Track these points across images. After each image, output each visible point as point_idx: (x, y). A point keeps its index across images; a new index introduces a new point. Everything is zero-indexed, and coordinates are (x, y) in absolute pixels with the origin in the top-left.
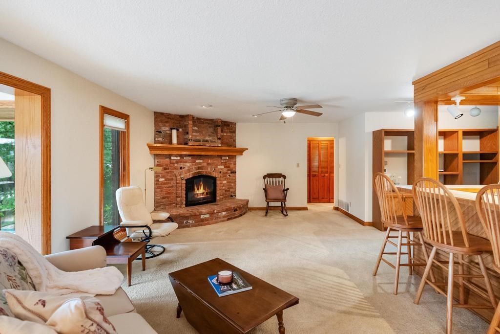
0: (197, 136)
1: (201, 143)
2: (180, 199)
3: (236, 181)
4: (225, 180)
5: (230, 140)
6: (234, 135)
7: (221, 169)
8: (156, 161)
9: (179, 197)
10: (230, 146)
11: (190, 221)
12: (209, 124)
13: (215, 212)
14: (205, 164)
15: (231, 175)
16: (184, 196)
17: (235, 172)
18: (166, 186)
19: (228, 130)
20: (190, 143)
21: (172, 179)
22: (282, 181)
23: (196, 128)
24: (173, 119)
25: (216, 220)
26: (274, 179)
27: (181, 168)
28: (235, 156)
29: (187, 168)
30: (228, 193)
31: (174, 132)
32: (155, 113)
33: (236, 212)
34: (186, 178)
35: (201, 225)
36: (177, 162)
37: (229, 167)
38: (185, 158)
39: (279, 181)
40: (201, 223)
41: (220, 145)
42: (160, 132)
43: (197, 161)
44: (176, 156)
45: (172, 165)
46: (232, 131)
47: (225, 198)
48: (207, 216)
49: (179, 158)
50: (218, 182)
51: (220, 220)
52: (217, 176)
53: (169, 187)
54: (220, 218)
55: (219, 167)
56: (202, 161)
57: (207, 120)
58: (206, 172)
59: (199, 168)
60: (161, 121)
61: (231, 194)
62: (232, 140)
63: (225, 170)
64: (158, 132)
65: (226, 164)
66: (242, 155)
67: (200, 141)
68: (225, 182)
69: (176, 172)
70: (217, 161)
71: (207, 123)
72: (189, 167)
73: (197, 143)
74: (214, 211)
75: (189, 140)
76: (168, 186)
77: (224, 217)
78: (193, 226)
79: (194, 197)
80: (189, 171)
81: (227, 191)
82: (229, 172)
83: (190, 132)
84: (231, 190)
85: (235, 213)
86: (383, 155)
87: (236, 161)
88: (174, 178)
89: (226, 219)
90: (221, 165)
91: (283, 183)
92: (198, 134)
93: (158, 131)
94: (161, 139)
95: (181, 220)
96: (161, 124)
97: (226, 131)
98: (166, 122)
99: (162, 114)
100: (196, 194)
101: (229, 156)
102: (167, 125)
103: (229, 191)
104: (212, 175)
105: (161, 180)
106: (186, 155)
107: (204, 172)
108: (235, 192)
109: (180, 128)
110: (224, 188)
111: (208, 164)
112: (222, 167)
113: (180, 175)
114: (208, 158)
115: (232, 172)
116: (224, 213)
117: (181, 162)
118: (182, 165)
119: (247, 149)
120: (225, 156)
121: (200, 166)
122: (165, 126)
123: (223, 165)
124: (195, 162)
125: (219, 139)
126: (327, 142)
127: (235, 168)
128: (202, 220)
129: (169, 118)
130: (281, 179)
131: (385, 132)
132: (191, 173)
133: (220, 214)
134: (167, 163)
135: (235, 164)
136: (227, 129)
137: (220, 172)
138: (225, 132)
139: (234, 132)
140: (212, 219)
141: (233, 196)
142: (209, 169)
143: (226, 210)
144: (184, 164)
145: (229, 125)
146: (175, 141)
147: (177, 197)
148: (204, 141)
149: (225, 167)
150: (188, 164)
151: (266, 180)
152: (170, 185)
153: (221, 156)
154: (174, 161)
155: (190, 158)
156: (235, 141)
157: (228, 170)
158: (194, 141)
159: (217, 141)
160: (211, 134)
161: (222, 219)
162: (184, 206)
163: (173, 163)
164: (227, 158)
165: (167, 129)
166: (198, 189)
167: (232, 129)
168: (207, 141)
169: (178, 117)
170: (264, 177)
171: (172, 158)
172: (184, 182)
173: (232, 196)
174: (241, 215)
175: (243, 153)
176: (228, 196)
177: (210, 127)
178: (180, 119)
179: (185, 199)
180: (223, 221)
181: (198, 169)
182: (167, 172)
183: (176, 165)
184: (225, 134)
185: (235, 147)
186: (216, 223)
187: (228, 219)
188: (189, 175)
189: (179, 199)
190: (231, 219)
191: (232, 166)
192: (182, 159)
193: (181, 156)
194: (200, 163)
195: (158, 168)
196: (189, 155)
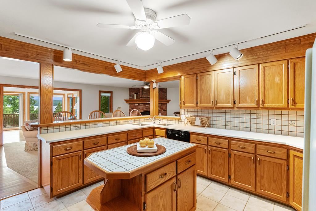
6: (165, 94)
8: (130, 105)
10: (163, 99)
15: (164, 112)
17: (166, 111)
20: (141, 99)
23: (145, 93)
24: (136, 90)
27: (139, 108)
28: (166, 103)
29: (141, 108)
31: (135, 95)
32: (129, 89)
36: (137, 106)
37: (162, 108)
43: (146, 106)
44: (136, 103)
59: (147, 108)
62: (164, 96)
64: (130, 95)
67: (145, 98)
72: (143, 108)
80: (142, 109)
83: (141, 95)
87: (166, 106)
94: (131, 98)
96: (131, 92)
97: (161, 92)
99: (132, 89)
101: (162, 103)
102: (134, 92)
106: (141, 103)
115: (164, 111)
118: (139, 107)
119: (171, 100)
122: (133, 93)
124: (145, 106)
127: (166, 109)
129: (134, 90)
139: (166, 93)
145: (162, 90)
146: (135, 98)
150: (142, 107)
156: (166, 97)
157: (162, 110)
158: (143, 98)
163: (136, 106)
164: (161, 104)
170: (174, 113)
171: (135, 104)
175: (170, 102)
183: (137, 107)
184: (160, 94)
185: (166, 99)
191: (164, 108)
192: (139, 105)
193: (138, 104)
194: (147, 106)
195: (130, 108)
196: (143, 103)
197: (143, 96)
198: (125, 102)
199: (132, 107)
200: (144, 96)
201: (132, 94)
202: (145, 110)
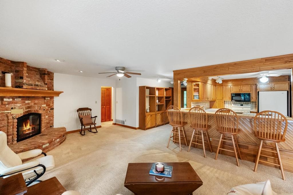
0: (29, 81)
1: (33, 87)
3: (53, 115)
4: (47, 115)
7: (44, 107)
9: (11, 135)
10: (51, 90)
12: (36, 71)
13: (53, 140)
14: (33, 104)
15: (51, 111)
16: (16, 133)
17: (53, 109)
19: (49, 78)
20: (25, 87)
21: (3, 120)
22: (89, 112)
24: (4, 63)
25: (53, 147)
26: (84, 112)
27: (12, 109)
28: (53, 97)
29: (17, 108)
30: (48, 125)
34: (18, 117)
36: (9, 103)
37: (49, 105)
38: (16, 100)
39: (87, 113)
41: (46, 89)
43: (27, 102)
44: (9, 98)
45: (3, 106)
47: (47, 128)
48: (48, 145)
49: (11, 100)
50: (43, 117)
51: (55, 146)
52: (42, 113)
54: (55, 144)
55: (43, 106)
56: (30, 102)
57: (34, 68)
58: (34, 111)
59: (29, 107)
61: (50, 125)
62: (51, 85)
63: (47, 108)
65: (48, 103)
66: (59, 96)
67: (32, 85)
68: (47, 117)
70: (41, 101)
71: (34, 70)
72: (19, 107)
73: (30, 87)
75: (24, 84)
77: (58, 142)
79: (23, 133)
82: (50, 109)
83: (25, 77)
84: (51, 122)
85: (63, 138)
86: (146, 97)
87: (53, 101)
88: (6, 118)
90: (44, 104)
92: (30, 79)
100: (24, 131)
101: (50, 97)
103: (49, 123)
106: (17, 97)
107: (33, 110)
108: (53, 124)
109: (11, 72)
110: (46, 121)
111: (35, 104)
112: (45, 105)
113: (12, 115)
114: (35, 99)
115: (51, 109)
116: (58, 140)
117: (12, 103)
118: (13, 106)
119: (63, 92)
120: (48, 97)
121: (28, 105)
123: (46, 104)
124: (24, 102)
125: (46, 84)
126: (104, 89)
127: (53, 105)
130: (88, 111)
131: (146, 87)
133: (56, 141)
135: (53, 103)
137: (44, 110)
139: (53, 80)
142: (36, 108)
143: (59, 137)
144: (15, 105)
147: (9, 135)
148: (35, 85)
149: (47, 106)
150: (19, 105)
153: (44, 98)
154: (6, 103)
155: (20, 99)
156: (53, 86)
158: (28, 85)
159: (44, 86)
160: (39, 80)
161: (57, 144)
162: (16, 142)
163: (5, 105)
164: (49, 99)
166: (26, 126)
167: (51, 77)
168: (37, 85)
169: (10, 62)
170: (78, 111)
171: (5, 100)
172: (16, 121)
173: (51, 127)
174: (65, 139)
176: (49, 127)
177: (37, 74)
179: (16, 136)
180: (57, 146)
181: (28, 109)
183: (7, 106)
185: (53, 90)
187: (60, 144)
188: (20, 114)
190: (62, 142)
191: (51, 104)
193: (13, 97)
194: (28, 104)
196: (20, 97)
202: (27, 111)
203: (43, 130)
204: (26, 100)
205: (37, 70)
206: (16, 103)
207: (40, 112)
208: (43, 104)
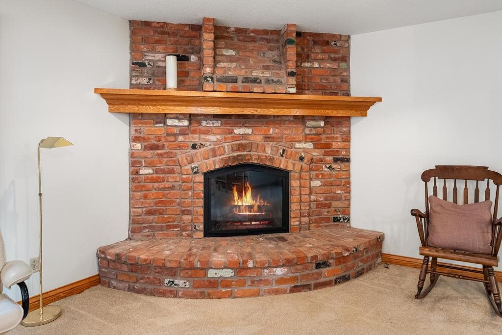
0: (229, 69)
1: (240, 85)
2: (189, 217)
3: (349, 183)
4: (317, 178)
5: (331, 79)
6: (343, 65)
7: (305, 150)
8: (133, 128)
9: (189, 213)
10: (332, 93)
11: (180, 282)
12: (268, 41)
13: (250, 264)
14: (259, 138)
15: (334, 166)
16: (201, 210)
17: (348, 160)
18: (156, 185)
19: (326, 56)
20: (208, 86)
21: (172, 171)
22: (488, 192)
23: (231, 52)
24: (174, 34)
25: (255, 288)
26: (461, 185)
27: (194, 147)
28: (348, 118)
29: (208, 146)
30: (325, 212)
31: (171, 63)
32: (132, 23)
33: (324, 270)
34: (205, 171)
35: (209, 296)
36: (183, 132)
37: (328, 146)
38: (204, 123)
39: (477, 191)
40: (210, 290)
41: (293, 91)
42: (143, 65)
43: (238, 131)
44: (178, 117)
45: (172, 138)
46: (337, 56)
47: (318, 222)
48: (228, 273)
49: (186, 123)
50: (294, 183)
51: (267, 287)
52: (290, 168)
53: (164, 189)
54: (267, 282)
55: (298, 145)
56: (249, 131)
57: (266, 32)
58: (259, 157)
59: (241, 147)
60: (146, 41)
61: (334, 214)
62: (338, 79)
63: (317, 154)
64: (138, 65)
65: (320, 140)
66: (366, 115)
67: (235, 81)
68: (316, 183)
69: (181, 156)
70: (289, 131)
71: (263, 39)
72: (215, 143)
73: (230, 86)
74: (245, 262)
75: (206, 78)
76: (162, 185)
77: (281, 280)
78: (186, 295)
80: (214, 153)
81: (319, 205)
82: (329, 159)
83: (207, 60)
84: (336, 204)
85: (320, 274)
87: (349, 132)
88: (177, 169)
89: (287, 286)
90: (306, 141)
91: (492, 198)
92: (234, 65)
93: (137, 63)
94: (144, 81)
95: (158, 276)
96: (144, 48)
97: (320, 56)
98: (158, 42)
99: (147, 24)
100: (236, 206)
101: (326, 118)
102: (159, 47)
104: (276, 165)
105: (145, 171)
106: (207, 116)
107: (254, 157)
108: (346, 211)
109: (192, 53)
110: (313, 197)
111: (268, 138)
112: (309, 146)
113: (192, 162)
114: (268, 124)
115: (336, 160)
116: (279, 271)
117: (194, 132)
118: (196, 139)
119: (380, 100)
120: (314, 118)
121: (243, 142)
122: (153, 51)
123: (311, 140)
124: (232, 132)
125: (291, 74)
127: (348, 149)
128: (213, 283)
129: (163, 33)
132: (218, 158)
133: (266, 271)
134: (158, 133)
135: (347, 139)
136: (324, 52)
137: (301, 159)
138: (316, 60)
139: (345, 59)
140: (243, 284)
141: (341, 218)
142: (268, 151)
143: (288, 263)
144: (203, 136)
145: (328, 43)
146: (172, 81)
147: (183, 212)
148: (246, 80)
149: (316, 147)
150: (213, 138)
151: (431, 184)
152: (167, 185)
153: (301, 120)
154: (176, 131)
155: (217, 123)
156: (346, 81)
157: (326, 154)
158: (219, 80)
159: (284, 80)
160: (270, 64)
161: (275, 287)
162: (201, 234)
163: (175, 135)
164: (322, 124)
165: (159, 56)
166: (240, 196)
167: (336, 52)
168: (255, 81)
169: (187, 29)
170: (426, 176)
171: (169, 122)
172: (200, 178)
173: (336, 220)
174: (345, 279)
175: (369, 112)
176: (327, 220)
177: (271, 49)
178: (194, 33)
179: (201, 219)
180: (277, 292)
181: (238, 150)
182: (158, 154)
183: (181, 138)
184: (316, 65)
185: (348, 95)
186: (257, 294)
187: (295, 289)
188: (214, 164)
189: (187, 218)
190: (307, 287)
191: (337, 145)
192: (195, 126)
193: (191, 117)
194: (244, 136)
195: (138, 146)
196: (216, 116)
197: (219, 73)
198: (106, 106)
199: (153, 142)
200: (225, 69)
201: (150, 57)
202: (235, 158)
203: (294, 222)
204: (237, 125)
205: (275, 37)
206: (207, 132)
207: (282, 164)
208: (300, 142)
